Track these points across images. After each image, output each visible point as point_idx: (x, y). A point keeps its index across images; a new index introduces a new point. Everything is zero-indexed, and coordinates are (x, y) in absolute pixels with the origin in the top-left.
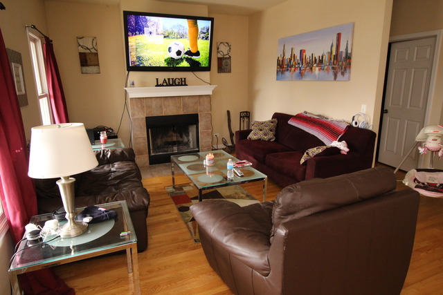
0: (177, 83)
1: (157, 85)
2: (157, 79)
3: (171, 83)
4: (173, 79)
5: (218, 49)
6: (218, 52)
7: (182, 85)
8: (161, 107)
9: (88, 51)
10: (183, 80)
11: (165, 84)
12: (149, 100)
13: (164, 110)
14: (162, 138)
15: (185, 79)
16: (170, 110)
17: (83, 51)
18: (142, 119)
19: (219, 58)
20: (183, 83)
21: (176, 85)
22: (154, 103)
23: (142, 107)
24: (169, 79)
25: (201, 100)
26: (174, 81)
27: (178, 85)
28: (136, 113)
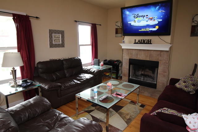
0: (146, 42)
1: (135, 43)
2: (135, 40)
3: (142, 42)
4: (143, 40)
5: (193, 19)
6: (193, 22)
7: (148, 43)
8: (137, 54)
9: (119, 27)
10: (150, 40)
11: (139, 43)
12: (132, 50)
13: (139, 56)
14: (142, 71)
15: (151, 40)
16: (142, 57)
17: (117, 27)
18: (128, 59)
19: (192, 26)
20: (149, 42)
21: (145, 43)
22: (134, 52)
23: (128, 54)
24: (141, 40)
25: (162, 53)
26: (144, 41)
27: (146, 43)
28: (125, 56)
